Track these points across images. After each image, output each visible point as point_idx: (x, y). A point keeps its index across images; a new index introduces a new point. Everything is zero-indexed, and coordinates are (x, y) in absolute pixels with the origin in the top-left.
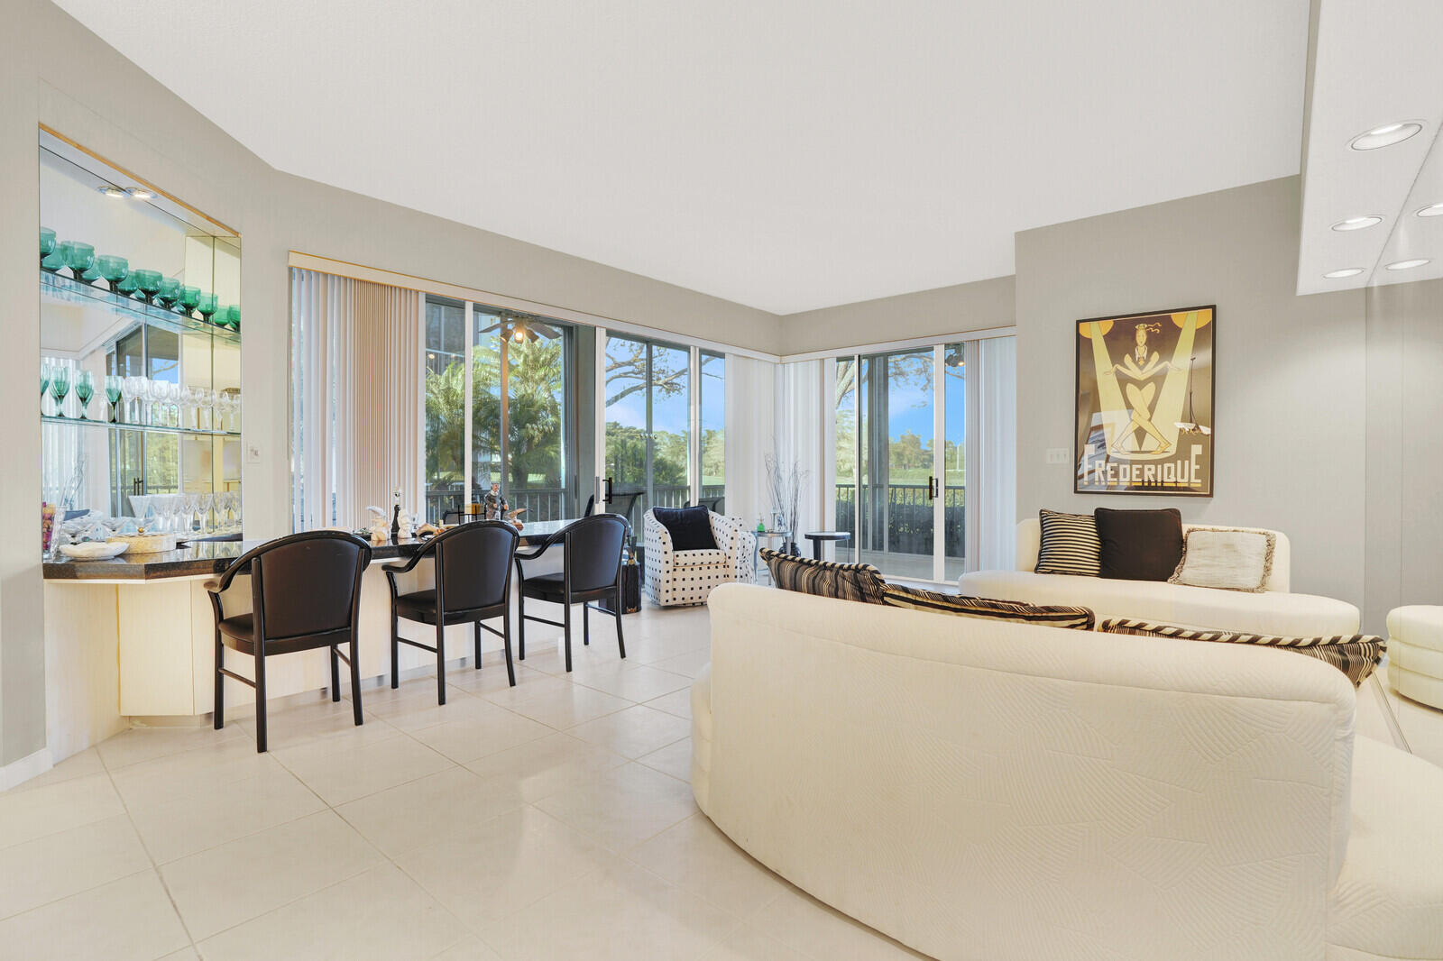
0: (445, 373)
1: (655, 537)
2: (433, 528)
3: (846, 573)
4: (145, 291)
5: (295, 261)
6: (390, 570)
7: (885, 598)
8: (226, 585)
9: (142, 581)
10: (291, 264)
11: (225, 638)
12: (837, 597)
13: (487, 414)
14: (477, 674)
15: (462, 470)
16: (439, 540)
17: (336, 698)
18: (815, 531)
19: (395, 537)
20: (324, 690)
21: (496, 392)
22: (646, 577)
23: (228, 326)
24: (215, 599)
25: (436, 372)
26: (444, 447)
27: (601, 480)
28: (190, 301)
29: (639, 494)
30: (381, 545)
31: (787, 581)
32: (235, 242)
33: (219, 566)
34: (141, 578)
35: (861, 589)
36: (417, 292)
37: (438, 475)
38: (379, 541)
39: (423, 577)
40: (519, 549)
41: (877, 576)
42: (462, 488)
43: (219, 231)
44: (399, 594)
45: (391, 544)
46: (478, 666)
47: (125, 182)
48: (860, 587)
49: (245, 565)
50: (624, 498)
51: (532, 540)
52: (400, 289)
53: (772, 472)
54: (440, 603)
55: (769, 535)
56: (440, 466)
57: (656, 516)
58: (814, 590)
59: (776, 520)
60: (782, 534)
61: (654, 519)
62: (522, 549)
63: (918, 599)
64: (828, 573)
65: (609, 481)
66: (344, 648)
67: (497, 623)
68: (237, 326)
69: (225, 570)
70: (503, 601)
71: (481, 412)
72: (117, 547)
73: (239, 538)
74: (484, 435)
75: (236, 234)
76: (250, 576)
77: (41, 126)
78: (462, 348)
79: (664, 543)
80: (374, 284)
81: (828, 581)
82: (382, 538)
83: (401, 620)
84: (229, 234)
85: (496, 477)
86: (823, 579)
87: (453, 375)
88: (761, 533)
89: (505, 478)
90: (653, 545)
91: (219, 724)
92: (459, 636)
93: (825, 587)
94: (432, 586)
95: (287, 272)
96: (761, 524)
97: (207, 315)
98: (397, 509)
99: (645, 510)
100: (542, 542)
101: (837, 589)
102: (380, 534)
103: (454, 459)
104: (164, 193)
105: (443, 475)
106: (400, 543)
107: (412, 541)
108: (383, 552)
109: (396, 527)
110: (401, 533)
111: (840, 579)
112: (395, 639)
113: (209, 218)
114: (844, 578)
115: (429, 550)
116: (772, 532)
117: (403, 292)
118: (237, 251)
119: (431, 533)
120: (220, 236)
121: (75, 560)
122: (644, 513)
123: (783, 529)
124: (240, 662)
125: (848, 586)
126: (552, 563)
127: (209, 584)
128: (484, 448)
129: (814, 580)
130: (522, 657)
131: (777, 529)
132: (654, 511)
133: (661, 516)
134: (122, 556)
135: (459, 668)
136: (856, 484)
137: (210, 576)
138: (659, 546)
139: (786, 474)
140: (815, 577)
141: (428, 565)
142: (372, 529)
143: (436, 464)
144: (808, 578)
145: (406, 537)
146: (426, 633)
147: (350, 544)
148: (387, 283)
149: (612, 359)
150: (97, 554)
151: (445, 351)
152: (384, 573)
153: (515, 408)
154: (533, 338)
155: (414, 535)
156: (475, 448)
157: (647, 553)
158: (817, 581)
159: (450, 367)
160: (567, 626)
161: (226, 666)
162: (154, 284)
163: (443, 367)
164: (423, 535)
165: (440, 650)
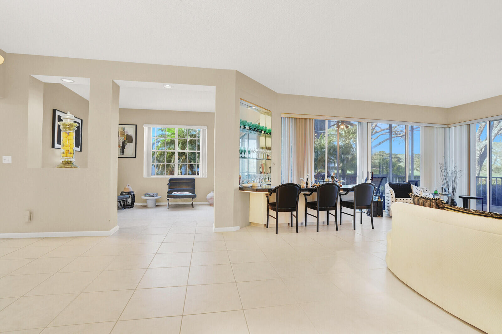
0: (320, 138)
1: (389, 192)
2: (316, 184)
3: (433, 201)
4: (254, 128)
5: (283, 115)
6: (305, 195)
7: (445, 208)
8: (270, 195)
9: (256, 192)
10: (282, 116)
11: (269, 207)
12: (430, 207)
13: (332, 151)
14: (328, 227)
15: (325, 169)
16: (318, 188)
17: (292, 226)
18: (465, 194)
19: (307, 187)
20: (289, 224)
21: (335, 143)
22: (385, 206)
23: (268, 134)
24: (268, 198)
25: (317, 138)
26: (319, 162)
27: (370, 173)
28: (262, 129)
29: (384, 178)
30: (303, 188)
31: (416, 202)
32: (270, 113)
33: (269, 190)
34: (255, 191)
35: (438, 206)
36: (312, 119)
37: (317, 171)
38: (303, 187)
39: (314, 198)
40: (340, 192)
41: (443, 202)
42: (325, 174)
43: (267, 111)
44: (308, 202)
45: (305, 188)
46: (328, 224)
47: (251, 105)
48: (438, 205)
49: (274, 190)
50: (378, 179)
51: (344, 190)
52: (308, 119)
53: (443, 171)
54: (318, 204)
55: (440, 195)
56: (318, 168)
57: (390, 186)
58: (424, 205)
59: (443, 190)
60: (446, 195)
61: (389, 186)
62: (341, 192)
63: (456, 209)
64: (428, 200)
65: (372, 173)
66: (294, 213)
67: (333, 212)
68: (270, 134)
69: (271, 191)
70: (335, 206)
71: (331, 150)
72: (250, 185)
73: (270, 185)
74: (332, 158)
75: (270, 111)
76: (275, 193)
77: (241, 99)
78: (325, 129)
79: (392, 195)
80: (301, 118)
81: (428, 203)
82: (304, 186)
83: (308, 208)
84: (269, 112)
85: (336, 171)
86: (427, 202)
87: (322, 139)
88: (436, 194)
89: (338, 171)
90: (388, 195)
91: (267, 227)
92: (323, 214)
93: (427, 204)
94: (316, 200)
95: (281, 118)
96: (436, 191)
97: (265, 132)
98: (307, 179)
99: (386, 183)
100: (347, 190)
101: (430, 205)
102: (303, 185)
103: (322, 165)
104: (258, 106)
105: (319, 170)
106: (308, 188)
107: (311, 188)
108: (304, 190)
109: (307, 184)
110: (308, 186)
111: (431, 202)
112: (306, 213)
113: (266, 109)
114: (433, 202)
115: (315, 190)
116: (441, 194)
117: (309, 119)
118: (270, 115)
119: (316, 186)
120: (268, 112)
121: (244, 187)
122: (385, 184)
123: (447, 193)
124: (273, 213)
125: (434, 204)
126: (350, 197)
127: (267, 195)
128: (332, 162)
129: (423, 203)
130: (341, 224)
131: (444, 193)
132: (389, 183)
133: (391, 185)
134: (251, 187)
135: (322, 224)
136: (488, 176)
137: (267, 192)
138: (390, 195)
139: (450, 172)
140: (424, 202)
141: (315, 194)
142: (301, 184)
143: (317, 167)
144: (422, 202)
145: (310, 186)
146: (314, 212)
147: (297, 187)
148: (305, 118)
149: (380, 128)
150: (248, 186)
151: (320, 131)
152: (304, 196)
153: (342, 148)
154: (347, 127)
155: (312, 186)
156: (329, 162)
157: (386, 198)
158: (424, 203)
159: (321, 136)
160: (354, 216)
161: (269, 214)
162: (256, 126)
163: (319, 135)
164: (314, 186)
165: (317, 217)
